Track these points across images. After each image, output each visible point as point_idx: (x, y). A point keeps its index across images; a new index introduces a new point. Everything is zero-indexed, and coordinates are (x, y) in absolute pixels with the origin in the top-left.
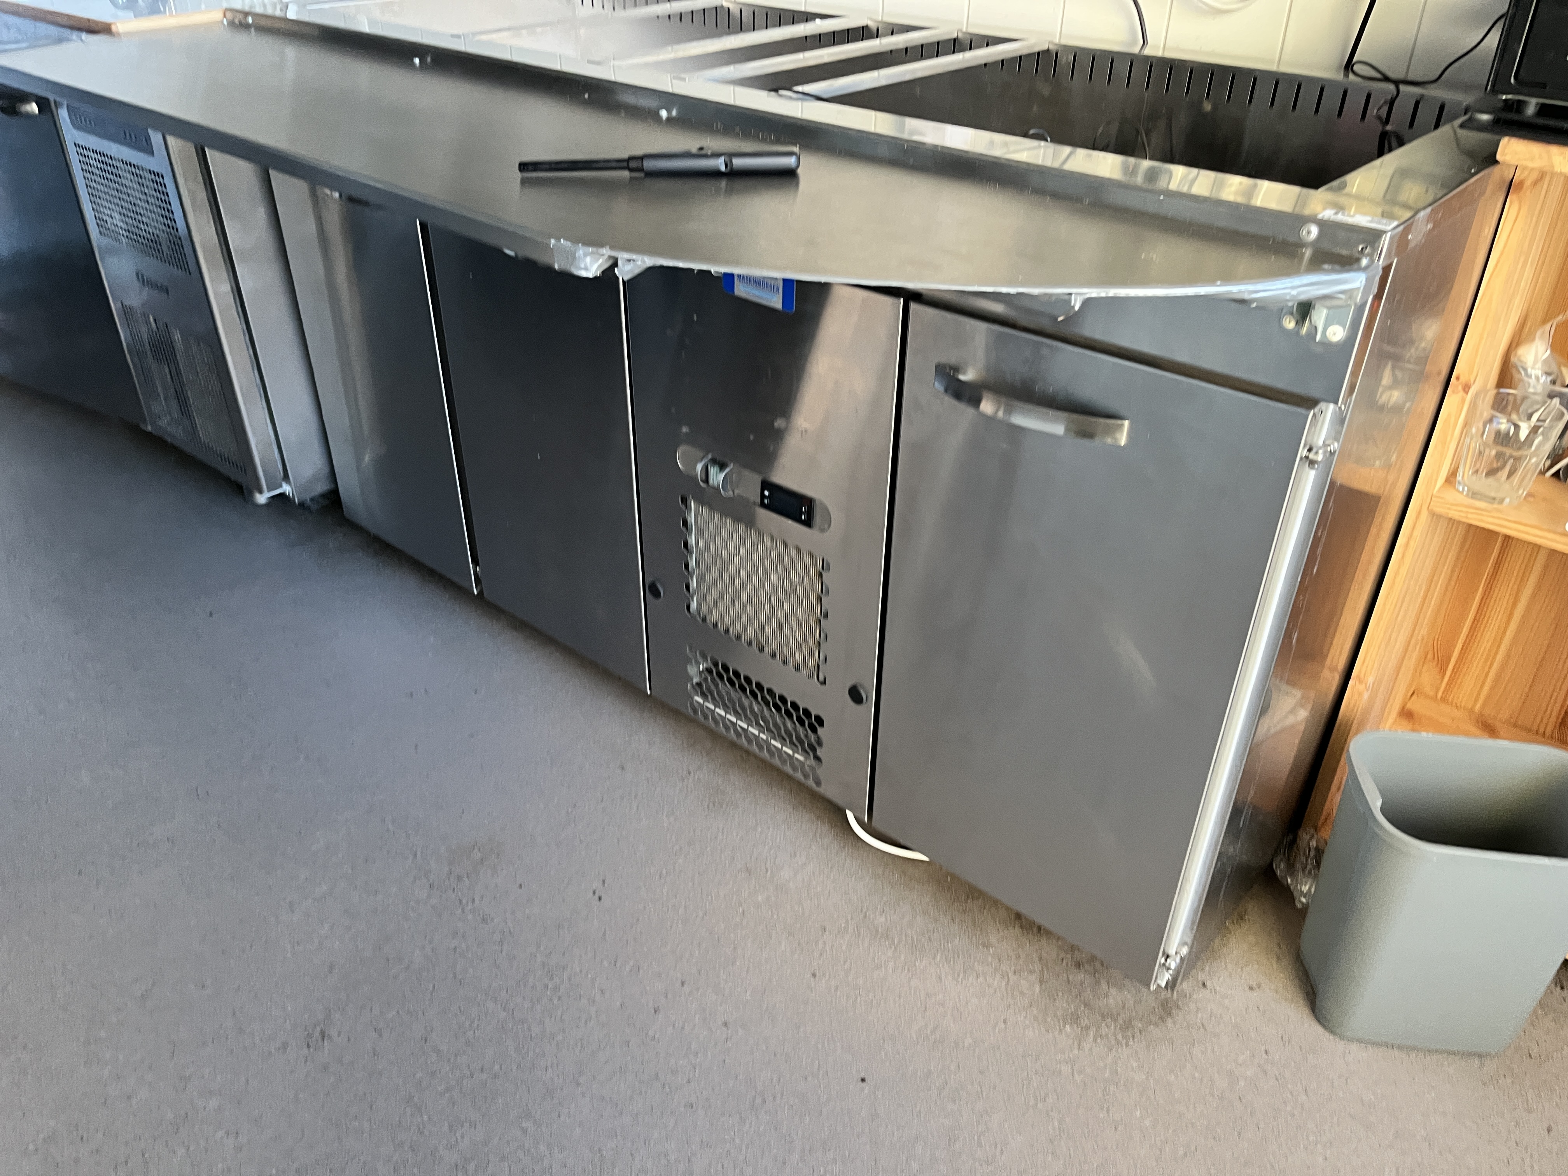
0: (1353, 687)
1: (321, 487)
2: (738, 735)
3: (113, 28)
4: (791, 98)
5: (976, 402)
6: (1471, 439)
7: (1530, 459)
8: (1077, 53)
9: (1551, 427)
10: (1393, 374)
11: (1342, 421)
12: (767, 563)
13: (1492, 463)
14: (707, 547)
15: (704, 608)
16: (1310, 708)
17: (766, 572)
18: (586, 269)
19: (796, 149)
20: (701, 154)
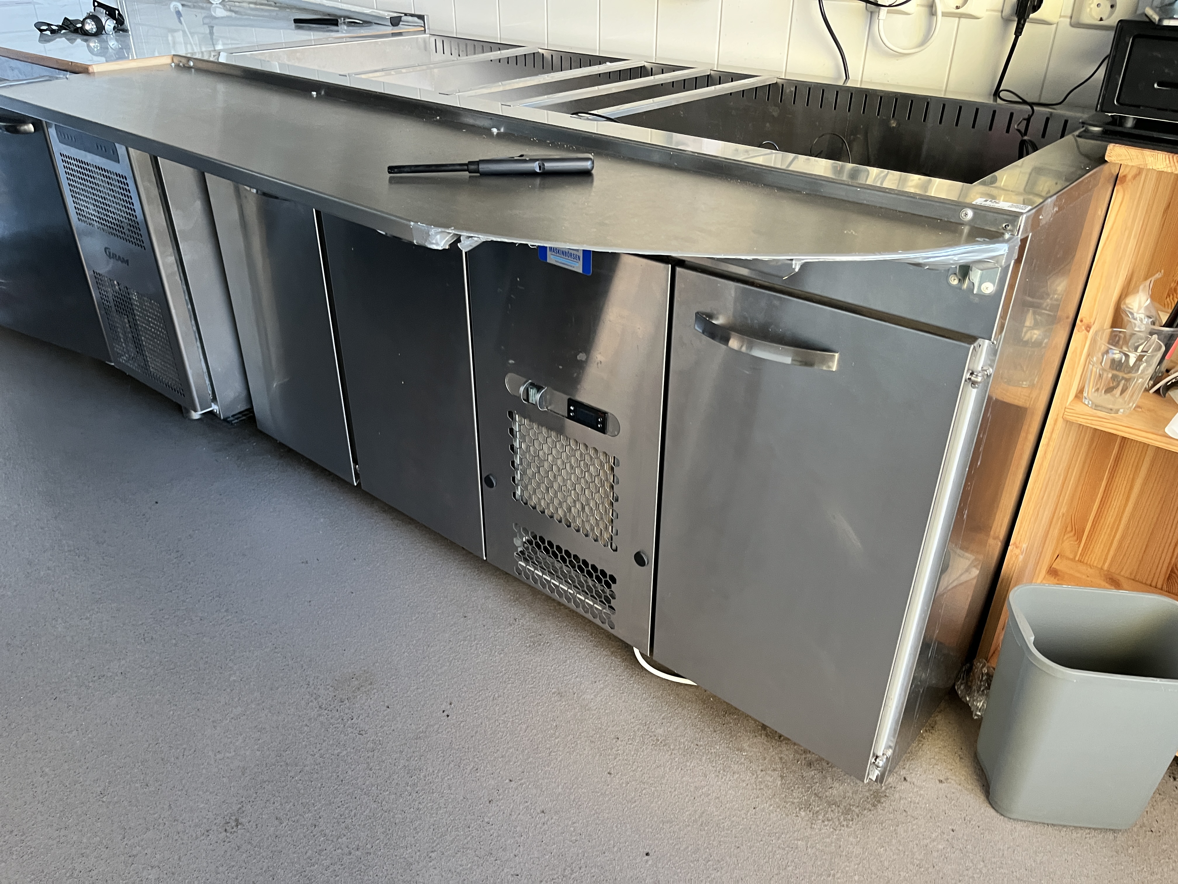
0: (1012, 551)
1: (241, 407)
2: (552, 591)
3: (91, 70)
4: (588, 119)
5: (726, 340)
6: (1093, 366)
7: (1137, 380)
8: (797, 85)
9: (1152, 356)
10: (1035, 319)
11: (995, 352)
12: (573, 460)
13: (1109, 383)
14: (528, 447)
15: (526, 495)
16: (979, 567)
17: (572, 467)
18: (437, 244)
19: (590, 156)
20: (522, 160)
